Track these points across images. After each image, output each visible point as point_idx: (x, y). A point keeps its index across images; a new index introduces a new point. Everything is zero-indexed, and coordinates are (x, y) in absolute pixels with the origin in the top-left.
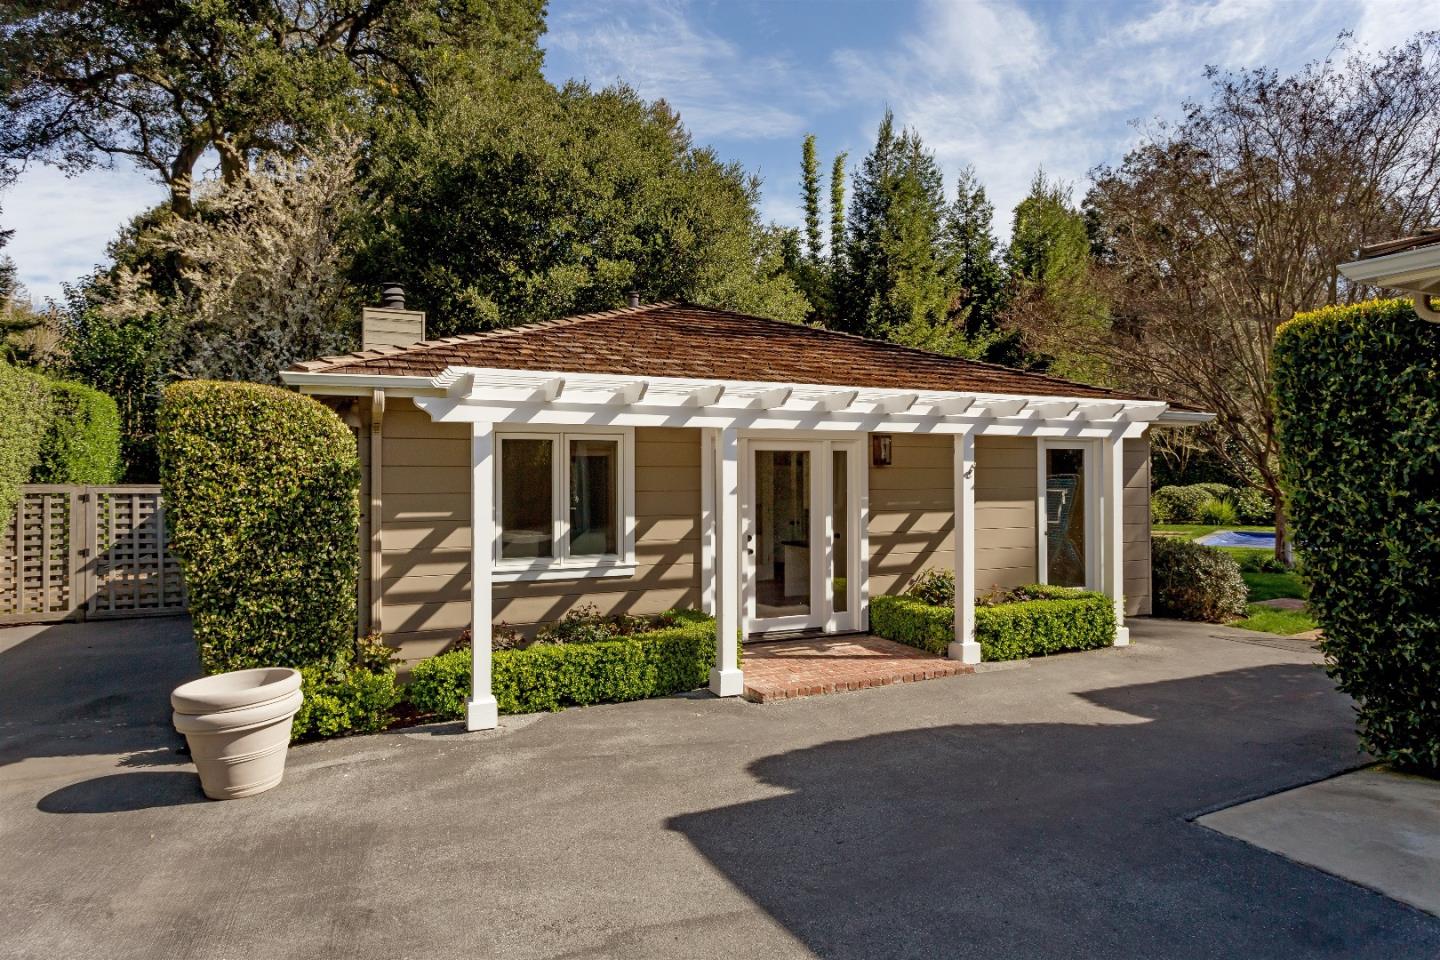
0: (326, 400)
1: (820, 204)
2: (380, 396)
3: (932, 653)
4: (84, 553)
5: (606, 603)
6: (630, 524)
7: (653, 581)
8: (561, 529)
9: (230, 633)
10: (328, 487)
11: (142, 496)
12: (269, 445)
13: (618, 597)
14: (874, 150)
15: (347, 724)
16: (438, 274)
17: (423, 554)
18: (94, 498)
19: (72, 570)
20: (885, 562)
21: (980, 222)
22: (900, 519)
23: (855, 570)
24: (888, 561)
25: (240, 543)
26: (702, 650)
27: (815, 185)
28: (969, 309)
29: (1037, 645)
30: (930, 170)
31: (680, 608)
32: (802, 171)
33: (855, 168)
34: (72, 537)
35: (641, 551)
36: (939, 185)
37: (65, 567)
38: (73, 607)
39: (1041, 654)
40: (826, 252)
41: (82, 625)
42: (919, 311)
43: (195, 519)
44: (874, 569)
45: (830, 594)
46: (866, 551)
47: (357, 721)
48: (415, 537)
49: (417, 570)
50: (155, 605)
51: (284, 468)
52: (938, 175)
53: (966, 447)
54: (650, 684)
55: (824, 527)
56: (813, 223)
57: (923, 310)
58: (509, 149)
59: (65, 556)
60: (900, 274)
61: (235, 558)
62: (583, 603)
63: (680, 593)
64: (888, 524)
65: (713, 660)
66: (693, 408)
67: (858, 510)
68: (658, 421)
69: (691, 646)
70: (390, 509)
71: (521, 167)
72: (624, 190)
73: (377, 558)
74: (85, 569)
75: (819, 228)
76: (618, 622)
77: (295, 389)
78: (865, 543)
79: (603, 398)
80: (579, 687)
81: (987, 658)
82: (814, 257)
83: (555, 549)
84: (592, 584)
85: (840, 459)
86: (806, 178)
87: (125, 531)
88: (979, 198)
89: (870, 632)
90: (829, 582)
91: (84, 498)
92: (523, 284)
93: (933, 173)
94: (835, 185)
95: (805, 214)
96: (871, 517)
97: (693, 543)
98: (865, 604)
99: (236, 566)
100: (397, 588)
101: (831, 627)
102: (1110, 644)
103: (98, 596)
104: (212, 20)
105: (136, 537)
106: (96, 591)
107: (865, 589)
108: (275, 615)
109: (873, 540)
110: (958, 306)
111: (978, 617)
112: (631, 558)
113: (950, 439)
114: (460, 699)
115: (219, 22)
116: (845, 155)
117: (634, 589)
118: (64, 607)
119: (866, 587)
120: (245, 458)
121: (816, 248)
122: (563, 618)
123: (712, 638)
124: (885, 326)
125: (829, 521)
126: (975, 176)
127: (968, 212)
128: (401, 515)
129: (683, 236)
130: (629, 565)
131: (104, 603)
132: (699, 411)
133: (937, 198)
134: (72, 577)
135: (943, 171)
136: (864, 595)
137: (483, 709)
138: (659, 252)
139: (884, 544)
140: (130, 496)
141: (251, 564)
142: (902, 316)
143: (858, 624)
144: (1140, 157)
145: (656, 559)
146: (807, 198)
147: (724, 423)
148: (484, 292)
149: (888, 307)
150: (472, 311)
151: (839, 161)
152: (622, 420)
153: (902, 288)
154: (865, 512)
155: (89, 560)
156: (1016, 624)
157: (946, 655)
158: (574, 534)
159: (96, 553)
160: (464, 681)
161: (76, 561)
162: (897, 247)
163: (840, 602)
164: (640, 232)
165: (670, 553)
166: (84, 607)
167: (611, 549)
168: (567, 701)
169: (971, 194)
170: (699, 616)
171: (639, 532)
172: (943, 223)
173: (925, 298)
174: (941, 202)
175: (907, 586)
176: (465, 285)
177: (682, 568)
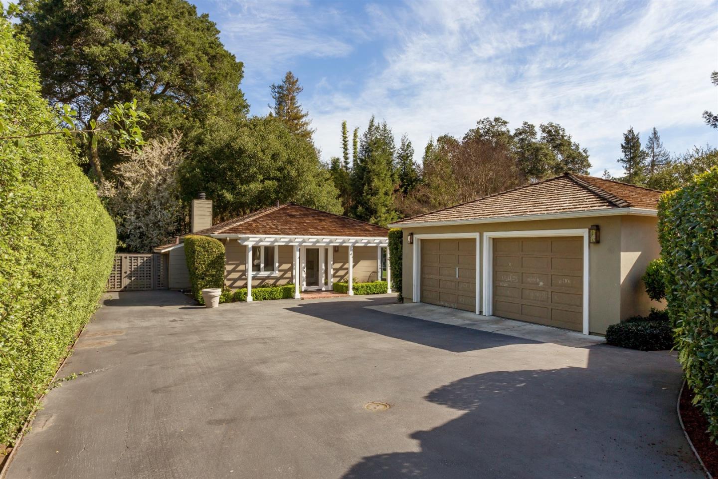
0: (220, 240)
1: (348, 147)
2: (228, 239)
3: (344, 293)
4: (126, 273)
5: (272, 282)
6: (277, 264)
7: (282, 277)
8: (262, 265)
9: (203, 283)
10: (220, 256)
11: (134, 257)
12: (212, 249)
13: (274, 281)
14: (367, 130)
15: (224, 301)
16: (212, 185)
17: (234, 270)
18: (128, 257)
19: (122, 277)
20: (337, 275)
21: (409, 155)
22: (341, 264)
23: (330, 276)
24: (338, 274)
25: (205, 267)
26: (292, 290)
27: (347, 139)
28: (403, 188)
29: (367, 292)
30: (390, 136)
31: (288, 283)
32: (342, 134)
33: (361, 134)
34: (123, 269)
35: (280, 271)
36: (393, 142)
37: (121, 276)
38: (123, 287)
39: (369, 294)
40: (351, 165)
41: (125, 292)
42: (382, 191)
43: (198, 262)
44: (334, 276)
45: (323, 282)
46: (332, 272)
47: (226, 300)
48: (233, 267)
49: (232, 274)
50: (144, 287)
51: (214, 253)
52: (392, 138)
53: (351, 249)
54: (281, 296)
55: (322, 266)
56: (346, 154)
57: (384, 190)
58: (236, 145)
59: (121, 274)
60: (375, 177)
61: (205, 269)
62: (267, 281)
63: (288, 280)
64: (338, 265)
65: (294, 292)
66: (290, 241)
67: (331, 262)
68: (283, 244)
69: (290, 289)
70: (228, 261)
71: (241, 151)
72: (274, 157)
73: (225, 271)
74: (126, 277)
75: (348, 156)
76: (274, 285)
77: (212, 237)
78: (332, 270)
79: (272, 240)
80: (267, 296)
81: (355, 294)
82: (346, 167)
83: (261, 270)
84: (268, 278)
85: (326, 250)
86: (343, 136)
87: (136, 267)
88: (409, 146)
89: (333, 291)
90: (323, 279)
91: (126, 258)
92: (241, 188)
93: (391, 137)
94: (354, 140)
95: (343, 150)
96: (333, 264)
97: (291, 269)
98: (332, 284)
99: (205, 271)
100: (228, 277)
101: (324, 289)
102: (387, 293)
103: (129, 284)
104: (129, 90)
105: (139, 268)
106: (128, 283)
107: (332, 281)
108: (211, 280)
109: (334, 269)
110: (398, 188)
111: (353, 285)
112: (277, 272)
113: (348, 247)
114: (245, 297)
115: (132, 91)
116: (359, 128)
117: (278, 279)
118: (120, 287)
119: (332, 280)
120: (207, 251)
121: (347, 163)
122: (263, 284)
123: (294, 287)
124: (369, 196)
125: (323, 265)
126: (408, 137)
127: (405, 150)
128: (230, 262)
129: (294, 173)
130: (277, 274)
131: (130, 286)
132: (292, 242)
133: (392, 146)
134: (122, 279)
135: (394, 136)
136: (332, 282)
137: (250, 298)
138: (285, 177)
139: (337, 270)
140: (137, 257)
141: (207, 271)
142: (375, 193)
143: (330, 289)
144: (483, 122)
145: (282, 273)
146: (343, 144)
147: (297, 244)
148: (228, 191)
149: (371, 189)
150: (224, 197)
151: (356, 130)
152: (276, 244)
153: (376, 183)
154: (332, 263)
155: (127, 274)
156: (362, 287)
157: (346, 294)
158: (265, 266)
159: (128, 272)
160: (246, 294)
161: (124, 275)
162: (374, 167)
163: (326, 284)
164: (280, 169)
165: (286, 271)
166: (125, 287)
167: (273, 270)
168: (265, 299)
169: (406, 144)
170: (292, 284)
171: (279, 266)
172: (395, 155)
173: (384, 186)
174: (394, 147)
175: (343, 280)
176: (222, 189)
177: (289, 275)
